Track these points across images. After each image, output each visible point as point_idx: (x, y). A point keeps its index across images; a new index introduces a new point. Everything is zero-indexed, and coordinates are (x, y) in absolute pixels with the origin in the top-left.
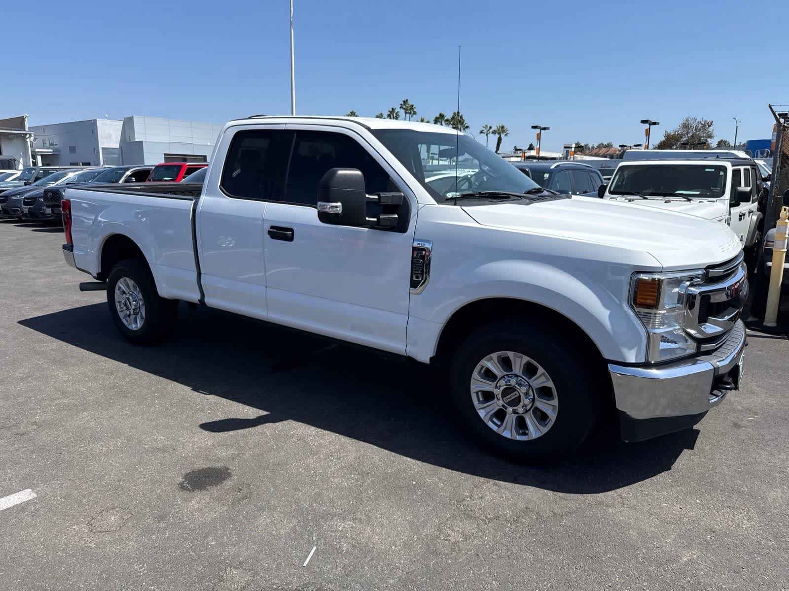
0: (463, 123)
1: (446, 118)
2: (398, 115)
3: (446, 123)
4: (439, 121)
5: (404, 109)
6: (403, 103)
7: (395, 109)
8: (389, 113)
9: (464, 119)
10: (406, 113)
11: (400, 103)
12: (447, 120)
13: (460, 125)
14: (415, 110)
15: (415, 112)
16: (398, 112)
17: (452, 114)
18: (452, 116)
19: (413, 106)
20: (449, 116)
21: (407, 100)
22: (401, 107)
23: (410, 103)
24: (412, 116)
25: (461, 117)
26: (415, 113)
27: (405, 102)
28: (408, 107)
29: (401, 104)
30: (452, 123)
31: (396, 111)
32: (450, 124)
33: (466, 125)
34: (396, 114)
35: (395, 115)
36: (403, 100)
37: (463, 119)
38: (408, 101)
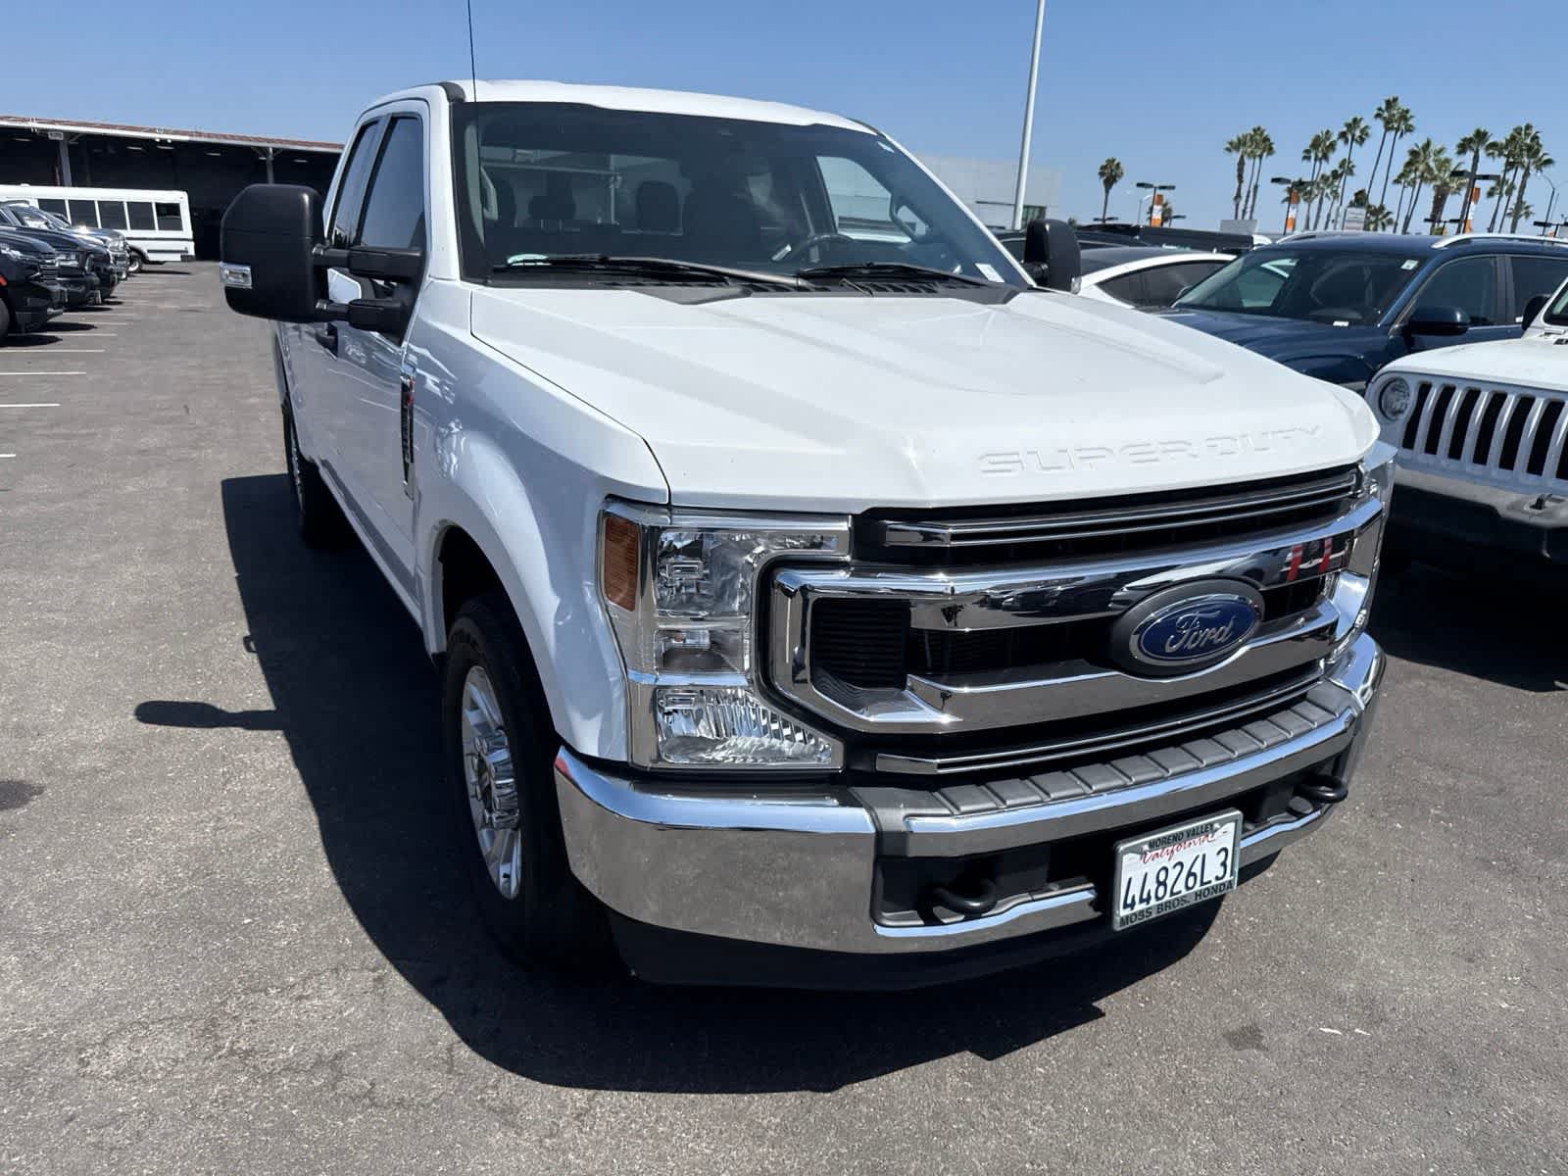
0: (1538, 151)
1: (1491, 140)
2: (1367, 134)
3: (1491, 151)
4: (1470, 147)
5: (1385, 118)
6: (1383, 107)
7: (1361, 119)
8: (1345, 129)
9: (1541, 142)
10: (1387, 129)
11: (1378, 106)
12: (1493, 145)
13: (1528, 157)
14: (1410, 122)
15: (1411, 126)
16: (1366, 127)
17: (1511, 132)
18: (1508, 137)
19: (1407, 111)
20: (1499, 135)
21: (1395, 100)
22: (1378, 116)
23: (1402, 104)
24: (1402, 135)
25: (1535, 138)
26: (1409, 129)
27: (1390, 104)
28: (1394, 115)
29: (1380, 109)
30: (1506, 153)
31: (1362, 125)
32: (1500, 154)
33: (1545, 158)
34: (1362, 131)
35: (1358, 133)
36: (1387, 98)
37: (1538, 144)
38: (1399, 101)
